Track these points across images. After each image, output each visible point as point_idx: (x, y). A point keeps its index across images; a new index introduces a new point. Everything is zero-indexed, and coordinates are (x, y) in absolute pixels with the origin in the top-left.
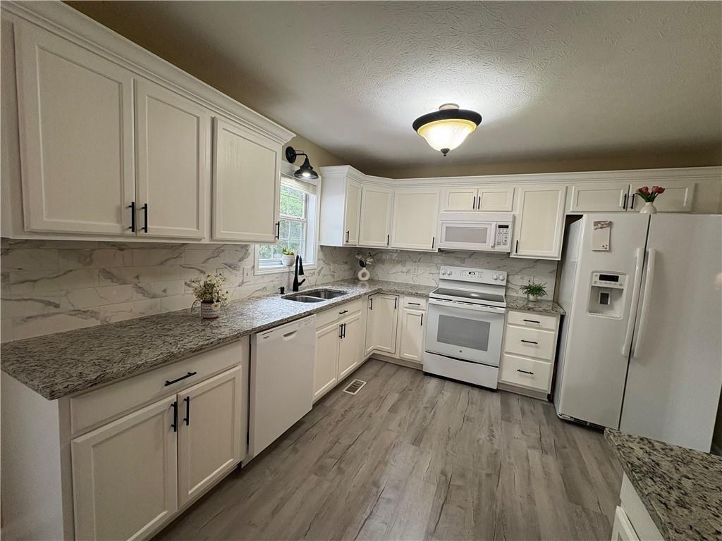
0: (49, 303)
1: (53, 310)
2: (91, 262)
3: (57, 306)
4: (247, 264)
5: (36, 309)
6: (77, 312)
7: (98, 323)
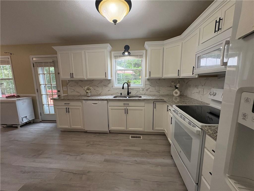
0: (74, 90)
1: (74, 91)
2: (78, 84)
3: (75, 90)
4: (110, 85)
5: (72, 91)
6: (77, 92)
7: (80, 94)
